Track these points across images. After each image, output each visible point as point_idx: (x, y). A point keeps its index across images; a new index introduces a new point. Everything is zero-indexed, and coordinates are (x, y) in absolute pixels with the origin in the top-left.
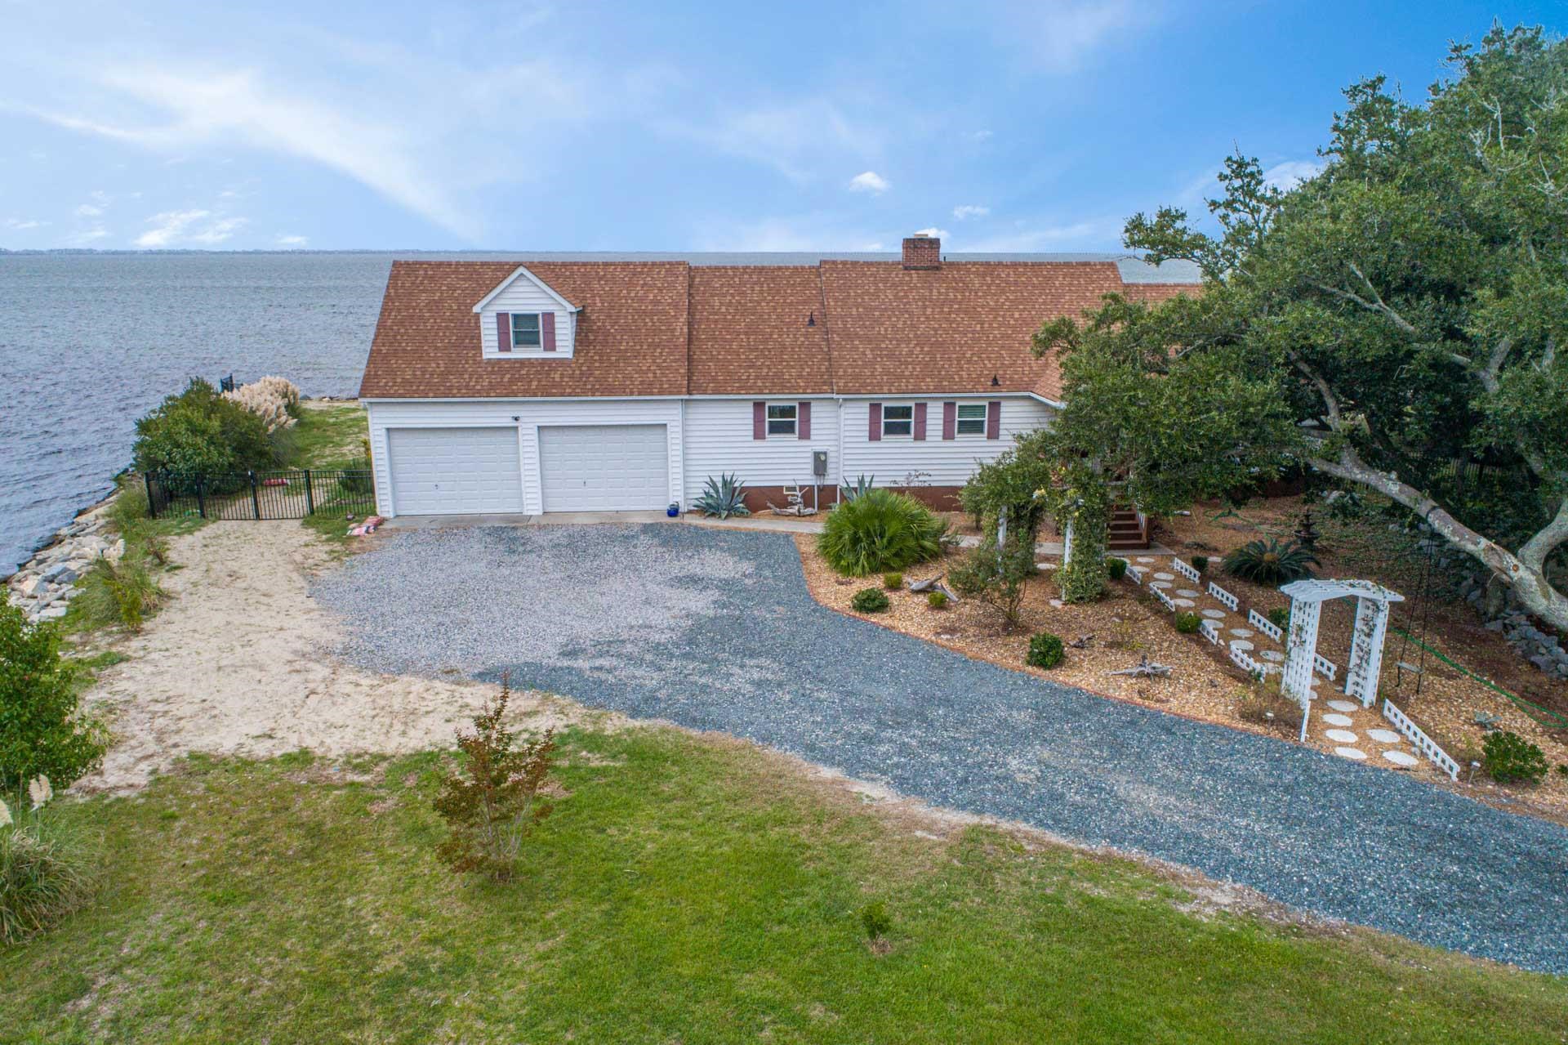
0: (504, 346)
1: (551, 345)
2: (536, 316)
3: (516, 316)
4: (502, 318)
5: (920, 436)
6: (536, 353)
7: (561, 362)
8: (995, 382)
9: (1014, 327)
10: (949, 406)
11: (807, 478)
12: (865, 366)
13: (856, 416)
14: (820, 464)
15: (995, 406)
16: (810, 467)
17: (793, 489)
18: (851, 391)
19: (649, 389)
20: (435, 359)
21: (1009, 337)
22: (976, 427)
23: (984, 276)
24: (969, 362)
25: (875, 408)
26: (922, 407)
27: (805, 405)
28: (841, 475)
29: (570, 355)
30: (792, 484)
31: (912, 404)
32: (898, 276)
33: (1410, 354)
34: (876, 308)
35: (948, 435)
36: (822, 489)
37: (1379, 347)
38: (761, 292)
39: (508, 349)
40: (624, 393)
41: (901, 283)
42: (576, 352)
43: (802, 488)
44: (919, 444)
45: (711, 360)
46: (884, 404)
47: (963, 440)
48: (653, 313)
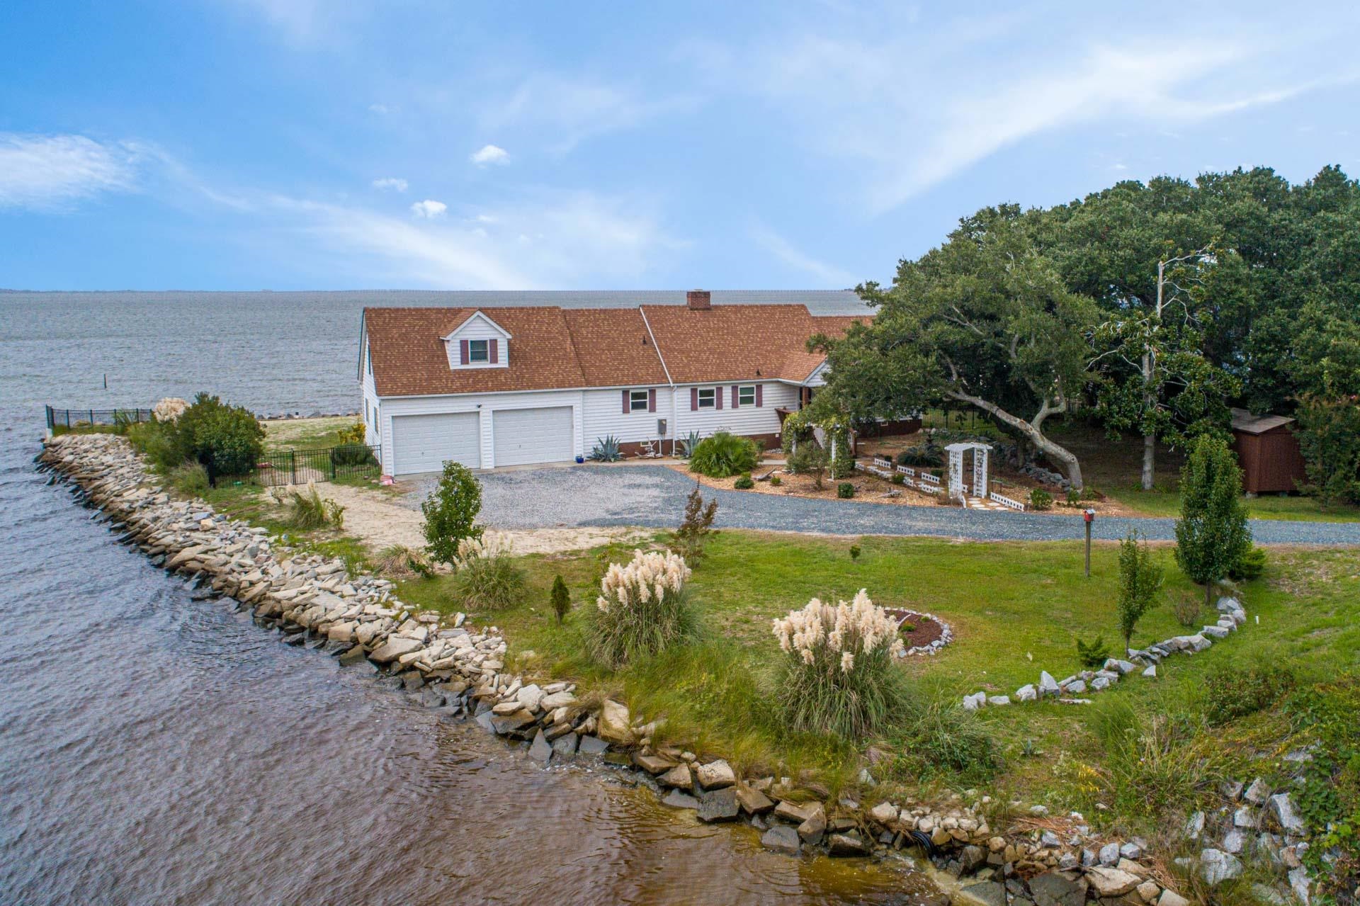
0: (464, 360)
1: (494, 360)
2: (485, 342)
3: (472, 342)
4: (464, 343)
5: (720, 407)
6: (485, 365)
7: (502, 370)
8: (758, 373)
9: (760, 342)
10: (735, 388)
11: (655, 436)
12: (684, 367)
13: (682, 397)
14: (662, 426)
15: (759, 387)
16: (656, 428)
17: (647, 443)
18: (681, 380)
19: (563, 384)
20: (419, 370)
21: (759, 348)
22: (749, 400)
23: (735, 313)
24: (741, 362)
25: (694, 391)
26: (719, 390)
27: (653, 391)
28: (677, 433)
29: (507, 366)
30: (646, 440)
31: (714, 388)
32: (687, 314)
33: (983, 344)
34: (681, 333)
35: (735, 406)
36: (663, 442)
37: (971, 341)
38: (609, 325)
39: (468, 363)
40: (547, 387)
41: (691, 318)
42: (510, 363)
43: (652, 442)
44: (720, 411)
45: (592, 366)
46: (699, 389)
47: (744, 409)
48: (549, 339)
